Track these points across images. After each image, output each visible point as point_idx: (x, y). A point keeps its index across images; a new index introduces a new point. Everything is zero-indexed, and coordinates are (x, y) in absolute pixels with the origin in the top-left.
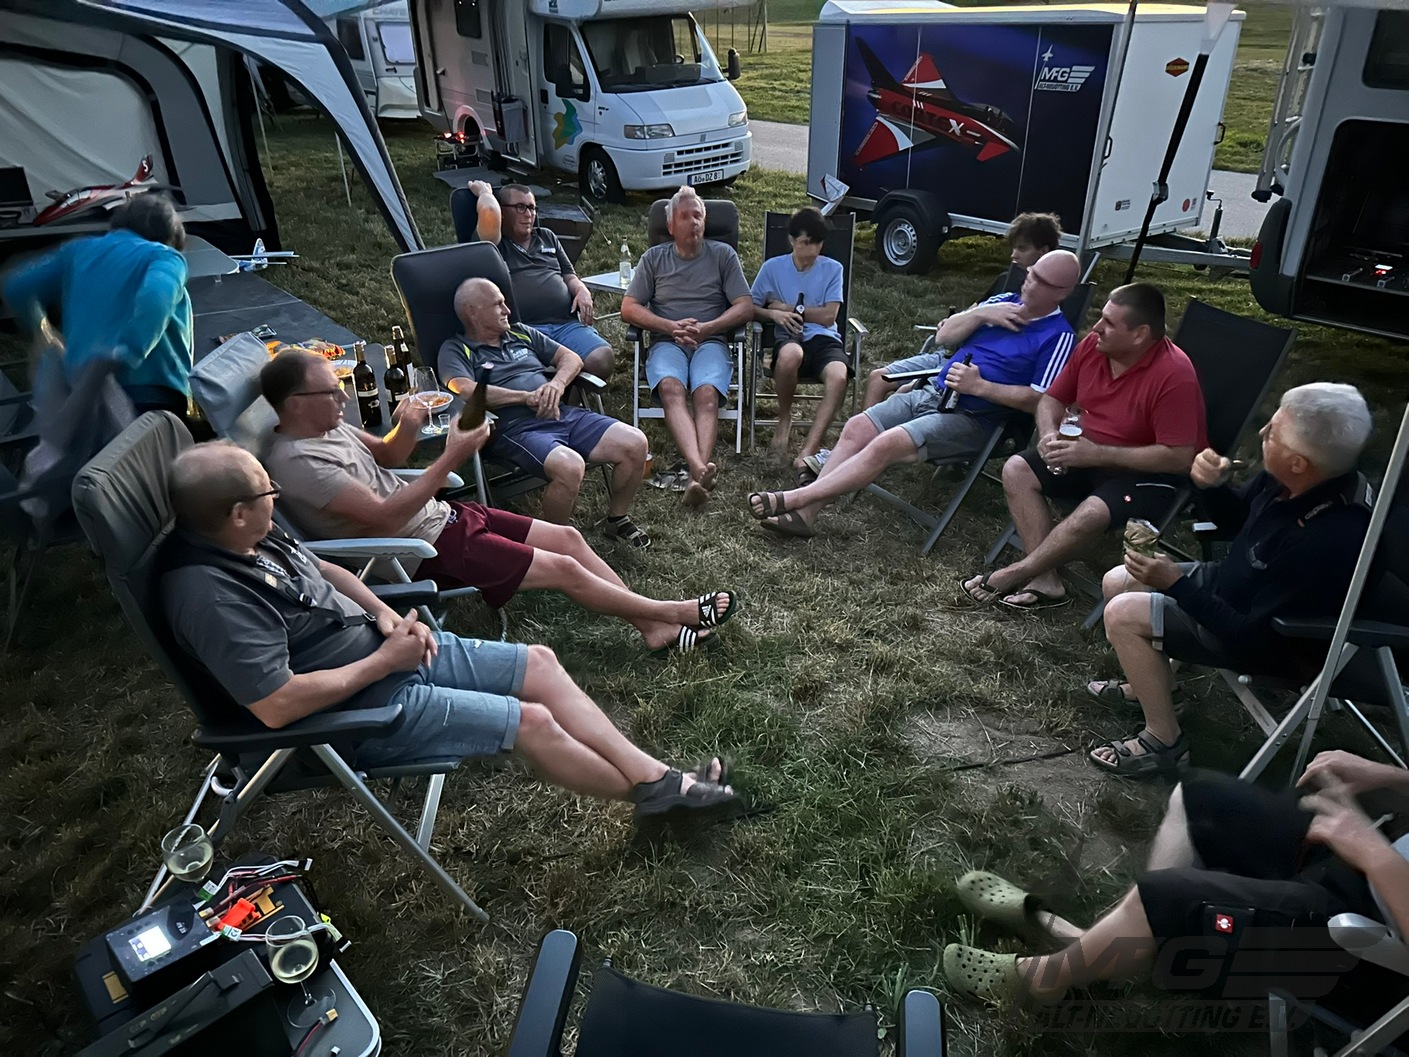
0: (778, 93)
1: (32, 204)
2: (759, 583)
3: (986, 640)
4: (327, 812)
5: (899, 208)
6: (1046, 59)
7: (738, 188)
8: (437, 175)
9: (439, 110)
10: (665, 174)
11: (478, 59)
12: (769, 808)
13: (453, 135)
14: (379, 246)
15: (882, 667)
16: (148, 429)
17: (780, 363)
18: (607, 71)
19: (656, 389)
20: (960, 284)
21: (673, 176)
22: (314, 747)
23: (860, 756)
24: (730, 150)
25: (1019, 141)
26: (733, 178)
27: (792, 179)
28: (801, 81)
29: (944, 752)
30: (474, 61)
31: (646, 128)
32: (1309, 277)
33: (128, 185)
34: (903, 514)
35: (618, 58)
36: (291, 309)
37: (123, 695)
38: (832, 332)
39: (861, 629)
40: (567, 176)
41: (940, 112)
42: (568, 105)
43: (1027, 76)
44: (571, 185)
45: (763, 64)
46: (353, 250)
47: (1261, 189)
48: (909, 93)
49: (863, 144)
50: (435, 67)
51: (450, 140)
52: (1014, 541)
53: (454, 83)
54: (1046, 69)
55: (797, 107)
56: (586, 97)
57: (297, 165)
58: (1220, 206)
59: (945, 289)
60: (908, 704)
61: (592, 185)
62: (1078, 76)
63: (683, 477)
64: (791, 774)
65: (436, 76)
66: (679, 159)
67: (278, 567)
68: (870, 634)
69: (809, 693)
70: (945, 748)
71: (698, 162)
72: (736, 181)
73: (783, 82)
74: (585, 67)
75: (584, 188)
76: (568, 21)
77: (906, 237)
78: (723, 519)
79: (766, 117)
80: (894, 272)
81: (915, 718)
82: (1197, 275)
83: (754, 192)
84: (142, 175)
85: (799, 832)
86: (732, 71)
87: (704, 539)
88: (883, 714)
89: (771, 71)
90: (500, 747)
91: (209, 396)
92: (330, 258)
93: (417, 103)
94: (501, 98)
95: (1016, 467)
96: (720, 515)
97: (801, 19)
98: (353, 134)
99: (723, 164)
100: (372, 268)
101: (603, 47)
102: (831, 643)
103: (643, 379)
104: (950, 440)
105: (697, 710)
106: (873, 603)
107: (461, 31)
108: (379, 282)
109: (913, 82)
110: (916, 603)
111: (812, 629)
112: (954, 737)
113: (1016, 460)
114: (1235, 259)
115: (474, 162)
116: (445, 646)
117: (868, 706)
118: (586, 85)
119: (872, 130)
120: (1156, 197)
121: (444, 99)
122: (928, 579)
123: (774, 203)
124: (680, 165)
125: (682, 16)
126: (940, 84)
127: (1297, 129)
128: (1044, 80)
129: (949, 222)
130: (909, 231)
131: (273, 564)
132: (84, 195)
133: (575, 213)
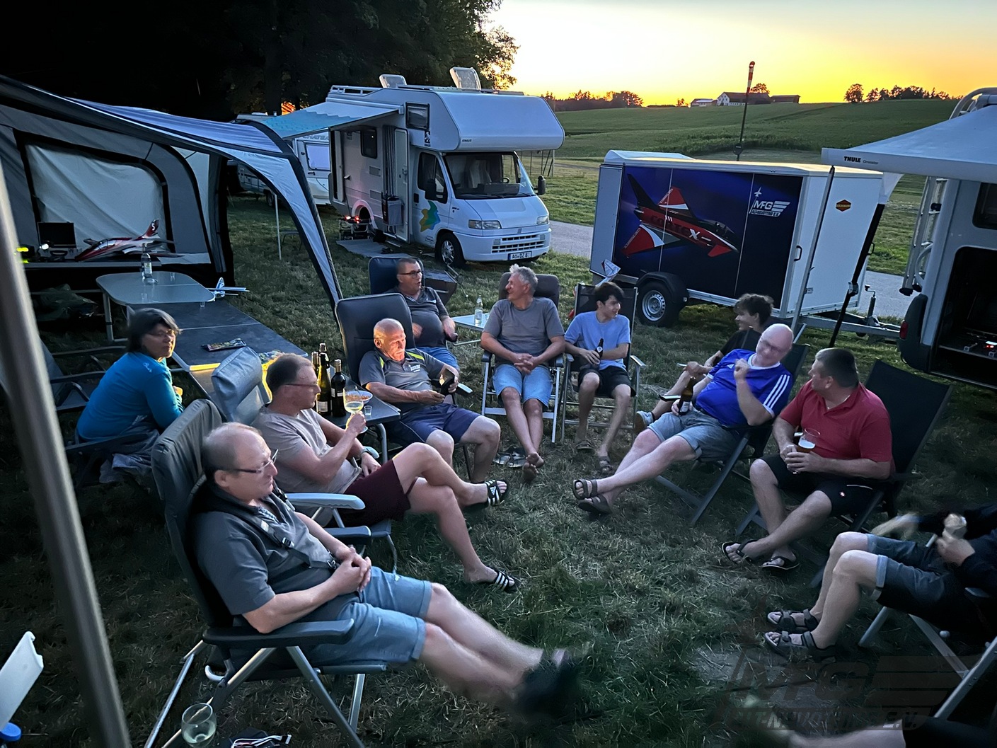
0: (562, 204)
1: (75, 247)
2: (576, 539)
3: (743, 593)
4: (272, 696)
5: (654, 284)
6: (757, 196)
7: (540, 263)
8: (340, 242)
9: (344, 201)
10: (493, 252)
11: (373, 171)
12: (597, 714)
13: (352, 218)
14: (301, 287)
15: (672, 609)
16: (198, 412)
17: (584, 386)
18: (458, 185)
19: (500, 395)
20: (695, 336)
21: (499, 253)
22: (288, 648)
23: (663, 677)
24: (537, 239)
25: (737, 244)
26: (537, 257)
27: (575, 260)
28: (578, 197)
29: (721, 677)
30: (370, 173)
31: (483, 223)
32: (941, 347)
33: (140, 238)
34: (673, 495)
35: (466, 177)
36: (254, 329)
37: (123, 597)
38: (620, 364)
39: (653, 580)
40: (427, 249)
41: (683, 224)
42: (432, 204)
43: (744, 205)
44: (429, 255)
45: (551, 184)
46: (283, 289)
47: (906, 287)
48: (663, 211)
49: (630, 241)
50: (344, 174)
51: (349, 221)
52: (757, 520)
53: (356, 186)
54: (757, 202)
55: (576, 213)
56: (444, 201)
57: (244, 230)
58: (874, 296)
59: (686, 339)
60: (692, 638)
61: (444, 256)
62: (779, 207)
63: (515, 458)
64: (612, 688)
65: (344, 180)
66: (503, 243)
67: (272, 514)
68: (659, 583)
69: (619, 626)
70: (721, 674)
71: (516, 246)
72: (539, 259)
73: (566, 196)
74: (445, 181)
75: (438, 258)
76: (437, 152)
77: (658, 302)
78: (546, 490)
79: (555, 218)
80: (649, 325)
81: (699, 650)
82: (857, 339)
83: (551, 267)
84: (150, 233)
85: (622, 734)
86: (540, 189)
87: (534, 503)
88: (675, 646)
89: (558, 189)
90: (410, 656)
91: (224, 390)
92: (267, 293)
93: (328, 195)
94: (388, 198)
95: (760, 468)
96: (544, 486)
97: (574, 156)
98: (302, 216)
99: (531, 248)
100: (296, 301)
101: (457, 169)
102: (632, 588)
103: (491, 388)
104: (714, 446)
105: (540, 635)
106: (659, 559)
107: (364, 154)
108: (302, 311)
109: (666, 204)
110: (690, 561)
111: (617, 576)
112: (728, 665)
113: (759, 464)
114: (886, 331)
115: (364, 236)
116: (374, 578)
117: (665, 639)
118: (445, 193)
119: (637, 233)
120: (850, 292)
121: (348, 195)
122: (696, 543)
123: (564, 275)
124: (504, 247)
125: (511, 153)
126: (684, 207)
127: (929, 250)
128: (756, 208)
129: (687, 294)
130: (661, 300)
131: (269, 512)
132: (111, 244)
133: (443, 275)
